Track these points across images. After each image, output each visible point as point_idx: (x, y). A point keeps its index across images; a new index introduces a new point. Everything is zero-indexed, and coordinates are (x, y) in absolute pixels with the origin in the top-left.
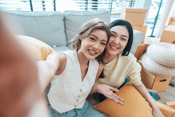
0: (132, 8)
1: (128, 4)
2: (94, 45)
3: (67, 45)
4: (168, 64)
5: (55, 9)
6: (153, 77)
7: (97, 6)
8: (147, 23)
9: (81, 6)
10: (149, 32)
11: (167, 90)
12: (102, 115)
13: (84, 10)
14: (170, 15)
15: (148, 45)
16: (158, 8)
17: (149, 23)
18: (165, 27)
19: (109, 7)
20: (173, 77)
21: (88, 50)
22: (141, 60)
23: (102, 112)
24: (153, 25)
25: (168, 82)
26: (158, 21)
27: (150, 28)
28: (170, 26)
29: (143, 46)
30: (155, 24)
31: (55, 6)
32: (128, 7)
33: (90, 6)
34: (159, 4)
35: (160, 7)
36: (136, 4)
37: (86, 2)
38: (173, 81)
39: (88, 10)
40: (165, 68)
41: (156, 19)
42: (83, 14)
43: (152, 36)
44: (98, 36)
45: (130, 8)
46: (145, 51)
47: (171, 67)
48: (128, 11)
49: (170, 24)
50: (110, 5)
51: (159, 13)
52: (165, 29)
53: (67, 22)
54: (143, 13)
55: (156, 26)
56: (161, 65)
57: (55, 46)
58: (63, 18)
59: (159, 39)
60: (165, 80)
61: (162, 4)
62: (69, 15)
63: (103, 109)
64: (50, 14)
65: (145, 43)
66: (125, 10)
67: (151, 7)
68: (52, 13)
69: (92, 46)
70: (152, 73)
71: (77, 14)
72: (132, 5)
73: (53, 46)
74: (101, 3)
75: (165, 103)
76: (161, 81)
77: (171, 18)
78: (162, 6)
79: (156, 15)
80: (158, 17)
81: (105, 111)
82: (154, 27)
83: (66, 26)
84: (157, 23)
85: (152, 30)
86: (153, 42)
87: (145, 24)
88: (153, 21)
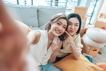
0: (78, 6)
1: (76, 4)
2: (59, 27)
3: (39, 27)
4: (98, 40)
5: (32, 4)
6: (89, 48)
7: (58, 4)
8: (87, 16)
9: (48, 3)
10: (88, 22)
11: (97, 56)
12: (58, 69)
13: (50, 6)
14: (101, 12)
15: (87, 29)
16: (94, 7)
17: (88, 16)
18: (97, 19)
19: (65, 5)
20: (101, 49)
21: (55, 30)
22: (83, 37)
23: (58, 68)
24: (90, 18)
25: (97, 51)
26: (93, 15)
27: (89, 19)
28: (100, 18)
29: (84, 29)
30: (91, 17)
31: (32, 2)
32: (76, 6)
33: (53, 4)
34: (94, 5)
35: (95, 7)
36: (81, 4)
37: (51, 1)
38: (100, 51)
39: (52, 6)
40: (96, 43)
41: (92, 14)
42: (49, 8)
43: (89, 24)
44: (62, 22)
45: (77, 6)
46: (85, 33)
47: (100, 43)
48: (76, 8)
49: (100, 17)
50: (66, 4)
51: (94, 11)
52: (97, 20)
53: (39, 12)
54: (85, 9)
55: (92, 18)
56: (94, 41)
57: (31, 27)
58: (37, 10)
59: (94, 26)
60: (96, 50)
61: (96, 5)
62: (40, 8)
63: (58, 66)
64: (29, 7)
65: (86, 27)
66: (74, 8)
67: (90, 6)
68: (31, 6)
69: (58, 28)
70: (89, 46)
71: (45, 8)
72: (79, 5)
73: (30, 27)
74: (60, 2)
75: (95, 64)
76: (93, 51)
77: (101, 14)
78: (96, 6)
79: (92, 12)
80: (94, 13)
81: (60, 67)
82: (91, 19)
83: (39, 15)
84: (92, 16)
85: (89, 20)
86: (90, 27)
87: (86, 17)
88: (91, 15)
